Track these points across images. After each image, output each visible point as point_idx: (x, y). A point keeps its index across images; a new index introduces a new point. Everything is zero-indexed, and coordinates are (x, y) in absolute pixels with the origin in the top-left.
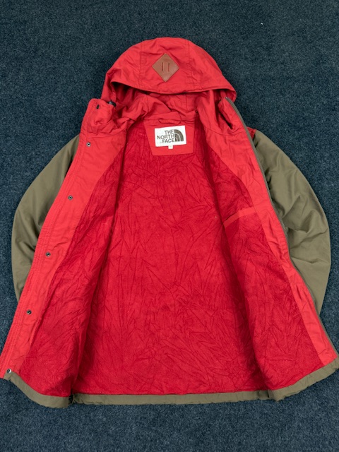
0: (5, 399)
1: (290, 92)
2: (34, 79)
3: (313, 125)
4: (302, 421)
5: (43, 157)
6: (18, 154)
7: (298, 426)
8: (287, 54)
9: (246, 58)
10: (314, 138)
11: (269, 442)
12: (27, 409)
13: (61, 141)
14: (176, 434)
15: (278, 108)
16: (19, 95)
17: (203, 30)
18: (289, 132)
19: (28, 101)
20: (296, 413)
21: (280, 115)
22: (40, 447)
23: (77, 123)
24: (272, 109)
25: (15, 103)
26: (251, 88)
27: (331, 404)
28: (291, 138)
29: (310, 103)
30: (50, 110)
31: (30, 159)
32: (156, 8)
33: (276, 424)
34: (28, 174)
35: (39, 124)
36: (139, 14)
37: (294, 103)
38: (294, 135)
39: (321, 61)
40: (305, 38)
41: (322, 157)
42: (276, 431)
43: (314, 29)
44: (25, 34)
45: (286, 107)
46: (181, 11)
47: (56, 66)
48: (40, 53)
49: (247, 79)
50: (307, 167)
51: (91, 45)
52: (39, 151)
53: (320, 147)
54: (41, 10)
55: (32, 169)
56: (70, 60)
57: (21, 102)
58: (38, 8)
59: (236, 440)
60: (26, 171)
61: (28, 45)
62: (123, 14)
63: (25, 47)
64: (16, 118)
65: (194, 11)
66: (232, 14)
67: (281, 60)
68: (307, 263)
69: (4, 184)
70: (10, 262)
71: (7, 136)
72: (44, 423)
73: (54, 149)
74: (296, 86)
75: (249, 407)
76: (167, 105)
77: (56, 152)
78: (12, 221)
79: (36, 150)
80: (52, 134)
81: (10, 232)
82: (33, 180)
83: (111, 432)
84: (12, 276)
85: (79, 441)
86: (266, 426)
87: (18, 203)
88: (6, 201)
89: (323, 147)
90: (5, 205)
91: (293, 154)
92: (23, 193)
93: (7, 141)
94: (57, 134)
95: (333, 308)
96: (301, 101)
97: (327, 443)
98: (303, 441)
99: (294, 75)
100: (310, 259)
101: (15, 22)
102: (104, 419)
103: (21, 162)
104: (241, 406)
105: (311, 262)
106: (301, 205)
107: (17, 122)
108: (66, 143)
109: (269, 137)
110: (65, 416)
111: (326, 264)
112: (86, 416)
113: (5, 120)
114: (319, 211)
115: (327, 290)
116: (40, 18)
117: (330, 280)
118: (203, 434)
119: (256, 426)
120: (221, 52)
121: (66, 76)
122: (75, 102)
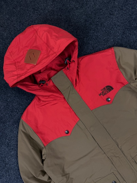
1: (115, 10)
5: (13, 140)
9: (77, 8)
13: (15, 126)
15: (115, 25)
17: (41, 9)
18: (130, 34)
21: (119, 28)
23: (16, 110)
24: (112, 28)
26: (92, 24)
29: (132, 8)
31: (8, 144)
32: (8, 17)
34: (13, 152)
37: (122, 15)
46: (22, 7)
49: (86, 21)
55: (13, 149)
60: (11, 152)
69: (6, 164)
73: (15, 132)
74: (116, 4)
77: (18, 133)
79: (8, 138)
82: (17, 154)
88: (13, 172)
92: (18, 163)
94: (11, 123)
96: (125, 11)
103: (5, 149)
108: (18, 125)
120: (60, 15)
122: (6, 100)
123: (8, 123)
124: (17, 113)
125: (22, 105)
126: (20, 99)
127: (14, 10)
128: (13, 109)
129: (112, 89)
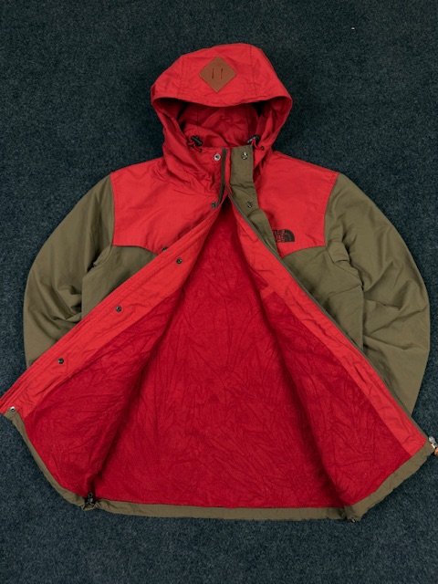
0: (14, 503)
1: (386, 122)
2: (54, 101)
3: (415, 167)
4: (382, 548)
5: (64, 203)
6: (33, 199)
7: (378, 554)
8: (385, 70)
9: (330, 76)
10: (416, 184)
11: (339, 571)
12: (41, 516)
13: (87, 183)
14: (222, 556)
15: (369, 144)
16: (35, 122)
17: (274, 36)
18: (383, 175)
19: (45, 129)
20: (375, 537)
21: (372, 153)
22: (56, 563)
23: (107, 159)
24: (362, 144)
25: (29, 132)
26: (335, 116)
27: (421, 528)
28: (385, 183)
29: (413, 138)
30: (73, 141)
31: (48, 205)
33: (349, 550)
34: (45, 224)
35: (60, 159)
36: (191, 15)
37: (391, 136)
38: (389, 180)
39: (430, 81)
40: (410, 48)
41: (425, 211)
42: (348, 559)
43: (424, 36)
44: (43, 40)
45: (380, 142)
46: (246, 10)
47: (83, 83)
48: (62, 67)
49: (329, 104)
50: (405, 222)
51: (128, 57)
52: (59, 195)
53: (424, 197)
54: (65, 9)
55: (50, 218)
56: (100, 76)
57: (37, 131)
58: (60, 5)
59: (297, 567)
60: (43, 221)
61: (47, 56)
62: (170, 15)
63: (44, 58)
64: (30, 151)
65: (263, 11)
66: (313, 15)
67: (377, 78)
68: (398, 349)
69: (15, 236)
70: (22, 336)
71: (19, 174)
72: (61, 535)
73: (77, 193)
74: (395, 114)
75: (315, 527)
76: (224, 138)
77: (81, 197)
78: (25, 284)
79: (56, 194)
80: (76, 173)
81: (22, 297)
82: (51, 232)
83: (142, 549)
84: (24, 353)
85: (103, 559)
86: (335, 551)
87: (32, 261)
88: (17, 258)
89: (428, 197)
90: (17, 263)
91: (387, 206)
92: (39, 249)
93: (19, 181)
94: (82, 173)
95: (430, 407)
96: (401, 134)
97: (413, 576)
98: (382, 573)
99: (393, 99)
100: (402, 344)
101: (31, 25)
102: (135, 533)
103: (36, 209)
104: (306, 526)
105: (404, 348)
106: (394, 273)
107: (31, 157)
108: (93, 186)
109: (356, 182)
110: (87, 528)
111: (424, 351)
112: (112, 529)
113: (17, 154)
114: (418, 281)
115: (422, 385)
116: (63, 20)
117: (427, 371)
118: (257, 557)
119: (323, 551)
120: (297, 67)
121: (95, 97)
122: (106, 132)
123: (77, 170)
124: (107, 166)
125: (125, 158)
126: (129, 145)
127: (232, 5)
128: (104, 153)
129: (293, 240)
